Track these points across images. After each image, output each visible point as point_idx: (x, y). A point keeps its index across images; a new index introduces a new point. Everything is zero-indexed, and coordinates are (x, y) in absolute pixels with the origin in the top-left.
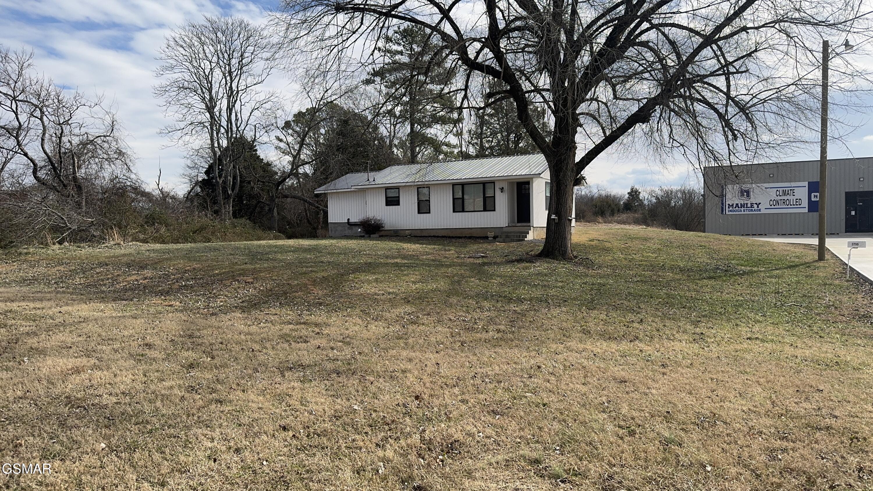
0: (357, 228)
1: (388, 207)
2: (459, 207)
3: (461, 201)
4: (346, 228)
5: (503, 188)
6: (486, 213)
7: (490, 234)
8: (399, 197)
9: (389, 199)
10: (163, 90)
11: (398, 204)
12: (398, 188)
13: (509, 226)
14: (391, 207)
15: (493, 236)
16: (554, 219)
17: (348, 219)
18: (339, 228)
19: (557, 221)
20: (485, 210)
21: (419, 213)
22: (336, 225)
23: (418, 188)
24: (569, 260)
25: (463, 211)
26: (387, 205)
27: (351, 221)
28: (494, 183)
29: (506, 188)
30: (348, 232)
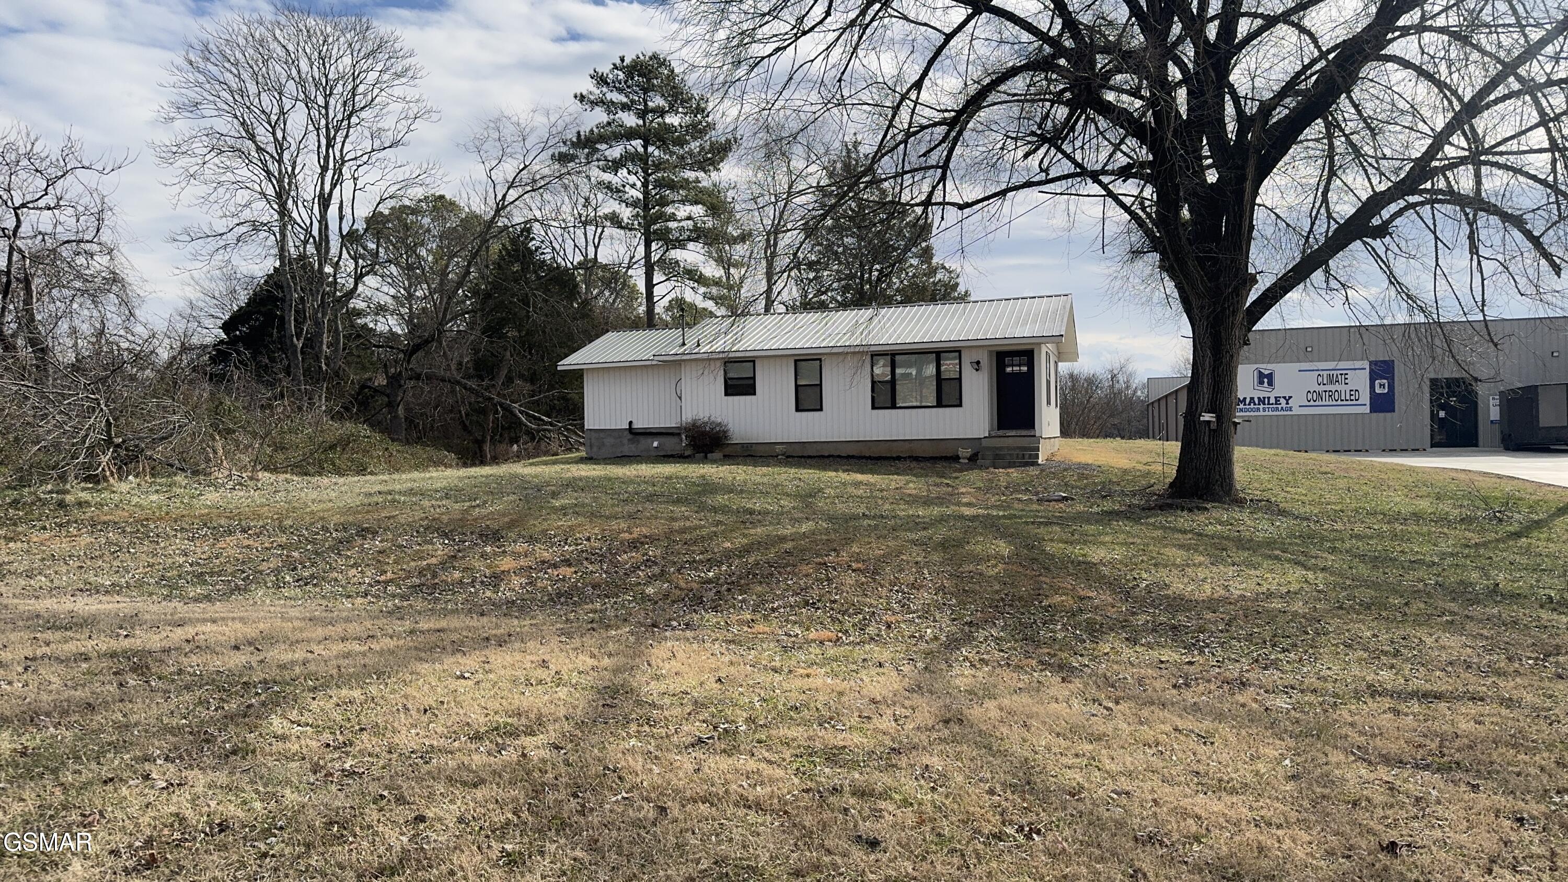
0: (649, 440)
1: (730, 398)
2: (885, 398)
3: (889, 386)
4: (626, 441)
5: (978, 363)
6: (941, 410)
7: (965, 453)
8: (754, 378)
9: (730, 382)
10: (177, 151)
11: (754, 394)
12: (752, 361)
13: (990, 437)
14: (736, 398)
15: (968, 455)
16: (1209, 422)
17: (631, 423)
18: (609, 441)
19: (1213, 426)
20: (940, 404)
21: (798, 409)
22: (602, 435)
23: (796, 361)
24: (1240, 502)
25: (894, 406)
26: (726, 394)
27: (635, 426)
28: (960, 352)
29: (985, 362)
30: (628, 449)
